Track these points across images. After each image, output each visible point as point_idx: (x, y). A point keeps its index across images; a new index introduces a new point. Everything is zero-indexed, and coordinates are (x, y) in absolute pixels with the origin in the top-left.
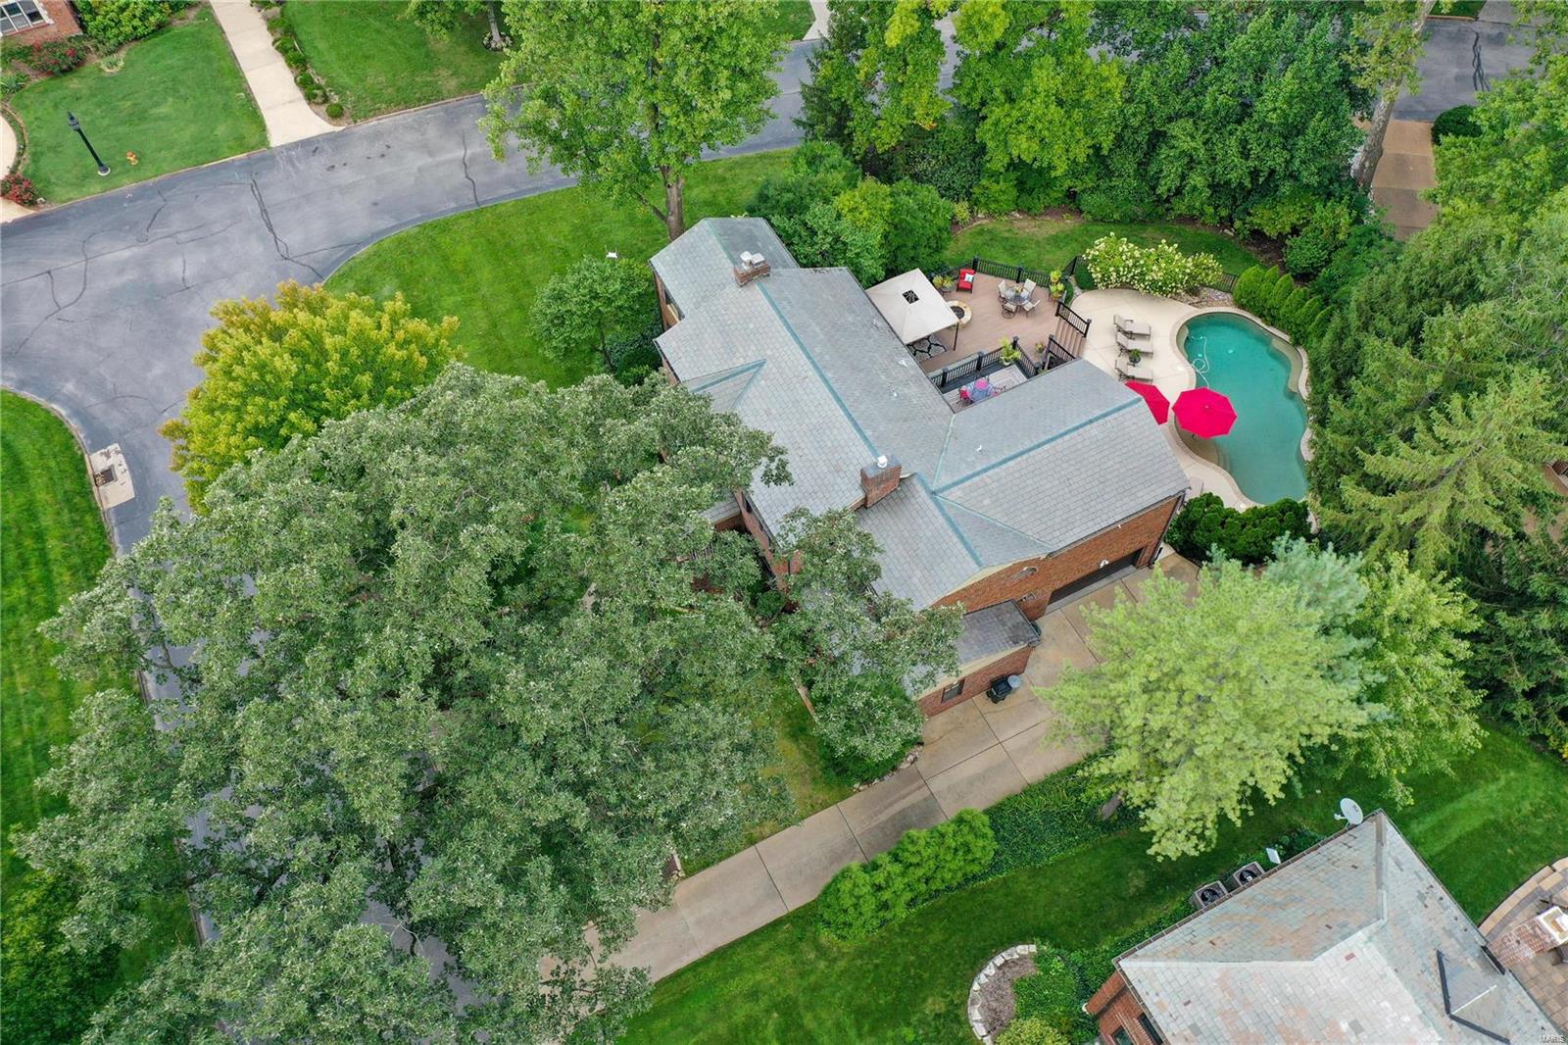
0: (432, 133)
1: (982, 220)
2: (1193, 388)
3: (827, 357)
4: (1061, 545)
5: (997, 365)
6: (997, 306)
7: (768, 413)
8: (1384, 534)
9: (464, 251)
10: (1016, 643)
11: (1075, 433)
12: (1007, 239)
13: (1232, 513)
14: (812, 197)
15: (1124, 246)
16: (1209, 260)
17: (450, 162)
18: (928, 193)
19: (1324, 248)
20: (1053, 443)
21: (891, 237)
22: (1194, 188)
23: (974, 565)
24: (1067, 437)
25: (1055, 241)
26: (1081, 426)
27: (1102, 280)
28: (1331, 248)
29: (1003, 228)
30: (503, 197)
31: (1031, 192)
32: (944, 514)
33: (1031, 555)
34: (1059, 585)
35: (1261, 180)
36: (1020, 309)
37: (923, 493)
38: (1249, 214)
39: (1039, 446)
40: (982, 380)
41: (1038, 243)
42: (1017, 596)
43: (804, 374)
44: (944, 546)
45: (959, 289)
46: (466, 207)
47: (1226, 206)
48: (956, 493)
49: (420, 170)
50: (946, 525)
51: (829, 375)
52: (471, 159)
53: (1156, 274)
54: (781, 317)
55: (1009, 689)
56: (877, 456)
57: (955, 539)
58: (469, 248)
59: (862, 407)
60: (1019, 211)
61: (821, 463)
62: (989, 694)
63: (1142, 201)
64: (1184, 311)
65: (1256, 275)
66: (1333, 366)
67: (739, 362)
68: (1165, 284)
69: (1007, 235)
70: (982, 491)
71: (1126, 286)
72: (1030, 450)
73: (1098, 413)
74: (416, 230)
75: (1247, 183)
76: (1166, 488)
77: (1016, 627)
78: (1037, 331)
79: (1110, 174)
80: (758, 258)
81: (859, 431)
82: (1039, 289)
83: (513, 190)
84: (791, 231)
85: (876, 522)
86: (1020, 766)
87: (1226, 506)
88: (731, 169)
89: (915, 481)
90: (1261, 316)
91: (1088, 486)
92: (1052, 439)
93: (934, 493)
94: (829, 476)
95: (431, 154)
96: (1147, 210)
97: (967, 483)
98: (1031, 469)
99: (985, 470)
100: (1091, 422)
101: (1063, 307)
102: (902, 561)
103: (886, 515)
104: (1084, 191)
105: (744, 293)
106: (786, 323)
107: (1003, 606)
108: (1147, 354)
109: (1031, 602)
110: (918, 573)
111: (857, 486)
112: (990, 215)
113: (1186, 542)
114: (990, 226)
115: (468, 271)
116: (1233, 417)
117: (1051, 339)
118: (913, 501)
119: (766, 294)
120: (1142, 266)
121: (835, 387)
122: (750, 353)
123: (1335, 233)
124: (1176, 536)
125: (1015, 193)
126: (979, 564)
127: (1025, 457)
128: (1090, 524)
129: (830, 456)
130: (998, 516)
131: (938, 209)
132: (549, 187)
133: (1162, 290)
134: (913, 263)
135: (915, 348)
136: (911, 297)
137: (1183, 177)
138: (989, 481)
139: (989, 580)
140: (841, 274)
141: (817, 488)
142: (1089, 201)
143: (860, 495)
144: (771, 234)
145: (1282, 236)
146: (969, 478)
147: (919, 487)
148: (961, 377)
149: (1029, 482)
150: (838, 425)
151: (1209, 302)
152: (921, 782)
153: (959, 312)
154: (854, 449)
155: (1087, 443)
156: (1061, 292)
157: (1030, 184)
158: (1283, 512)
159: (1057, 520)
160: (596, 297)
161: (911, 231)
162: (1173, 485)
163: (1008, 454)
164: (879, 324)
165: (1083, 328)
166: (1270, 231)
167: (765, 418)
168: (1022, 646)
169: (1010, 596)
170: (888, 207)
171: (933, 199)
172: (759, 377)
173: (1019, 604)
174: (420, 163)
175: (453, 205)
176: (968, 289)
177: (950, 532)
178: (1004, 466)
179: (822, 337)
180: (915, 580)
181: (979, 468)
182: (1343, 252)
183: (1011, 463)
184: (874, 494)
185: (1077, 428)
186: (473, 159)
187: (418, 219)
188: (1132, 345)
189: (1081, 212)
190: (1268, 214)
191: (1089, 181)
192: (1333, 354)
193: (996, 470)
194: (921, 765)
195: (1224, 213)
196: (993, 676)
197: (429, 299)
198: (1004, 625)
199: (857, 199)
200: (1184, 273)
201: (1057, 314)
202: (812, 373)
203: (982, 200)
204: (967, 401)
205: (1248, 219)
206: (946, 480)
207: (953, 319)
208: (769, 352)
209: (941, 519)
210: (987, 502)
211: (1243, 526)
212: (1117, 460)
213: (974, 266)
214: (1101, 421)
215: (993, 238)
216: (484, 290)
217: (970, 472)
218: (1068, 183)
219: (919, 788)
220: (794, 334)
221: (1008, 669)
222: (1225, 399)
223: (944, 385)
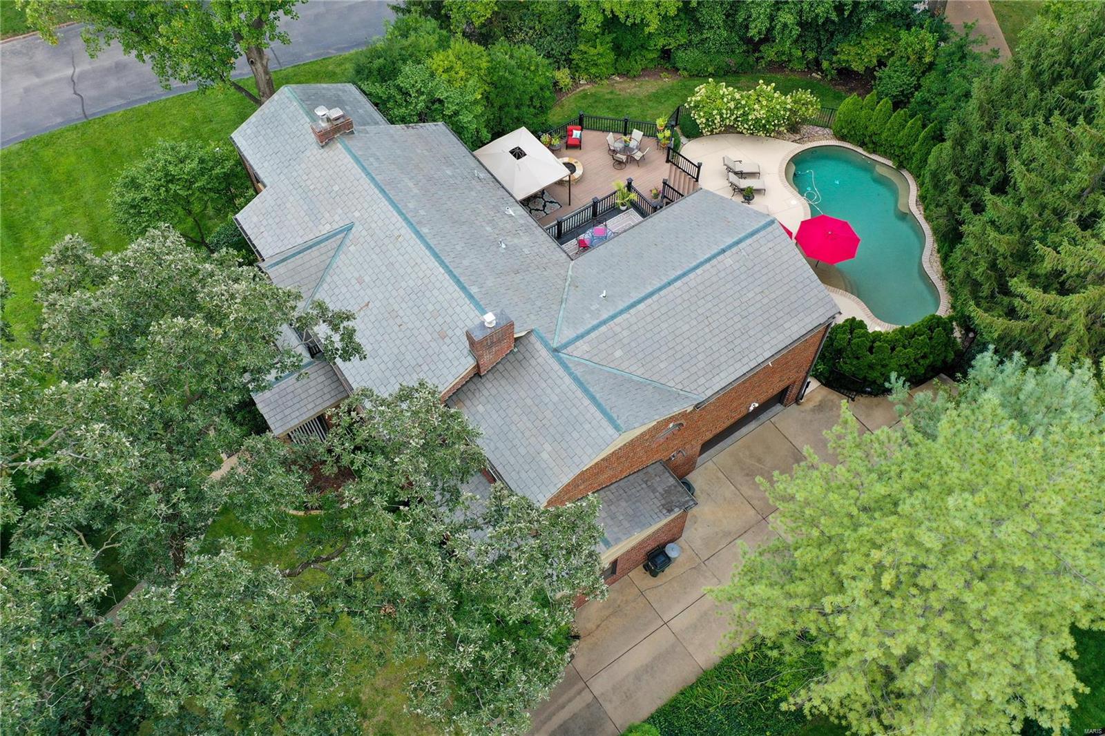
0: (40, 56)
1: (585, 86)
2: (809, 217)
3: (422, 212)
4: (709, 393)
5: (614, 210)
6: (608, 160)
7: (360, 281)
8: (1072, 338)
9: (68, 162)
10: (670, 511)
11: (708, 266)
12: (610, 100)
13: (877, 336)
14: (404, 61)
15: (723, 90)
16: (807, 96)
17: (58, 80)
18: (526, 51)
19: (912, 74)
20: (685, 279)
21: (492, 96)
22: (785, 25)
23: (611, 431)
24: (699, 271)
25: (656, 97)
26: (714, 256)
27: (707, 125)
28: (919, 74)
29: (606, 91)
30: (112, 109)
31: (627, 55)
32: (570, 374)
33: (676, 410)
34: (709, 436)
35: (846, 13)
36: (631, 160)
37: (544, 353)
38: (835, 53)
39: (669, 284)
40: (601, 227)
41: (640, 101)
42: (663, 456)
43: (396, 233)
44: (575, 412)
45: (569, 147)
46: (74, 120)
47: (812, 49)
48: (582, 347)
49: (27, 90)
50: (574, 387)
51: (425, 230)
52: (79, 77)
53: (760, 113)
54: (368, 174)
55: (668, 560)
56: (484, 312)
57: (587, 402)
58: (73, 159)
59: (466, 262)
60: (619, 75)
61: (423, 331)
62: (646, 567)
63: (733, 52)
64: (789, 148)
65: (854, 104)
66: (957, 173)
67: (326, 229)
68: (768, 122)
69: (609, 96)
70: (610, 342)
71: (730, 130)
72: (660, 289)
73: (729, 241)
74: (18, 146)
75: (834, 16)
76: (815, 316)
77: (668, 492)
78: (649, 178)
79: (700, 26)
80: (336, 113)
81: (463, 288)
82: (646, 139)
83: (122, 102)
84: (385, 97)
85: (494, 391)
86: (691, 649)
87: (870, 331)
88: (340, 64)
89: (533, 338)
90: (862, 144)
91: (730, 323)
92: (684, 275)
93: (556, 350)
94: (433, 344)
95: (38, 75)
96: (740, 60)
97: (593, 335)
98: (663, 310)
99: (613, 317)
100: (723, 251)
101: (672, 153)
102: (527, 434)
103: (503, 382)
104: (677, 49)
105: (325, 153)
106: (373, 179)
107: (649, 469)
108: (759, 191)
109: (679, 459)
110: (548, 447)
111: (466, 352)
112: (592, 80)
113: (831, 372)
114: (593, 91)
115: (71, 179)
116: (857, 240)
117: (665, 183)
118: (533, 362)
119: (350, 152)
120: (744, 107)
121: (432, 243)
122: (337, 218)
123: (920, 58)
124: (821, 367)
125: (612, 56)
126: (617, 428)
127: (655, 297)
128: (738, 365)
129: (433, 322)
130: (632, 369)
131: (537, 66)
132: (160, 95)
133: (764, 129)
134: (517, 123)
135: (527, 202)
136: (518, 153)
137: (772, 18)
138: (618, 329)
139: (632, 444)
140: (437, 131)
141: (420, 361)
142: (682, 57)
143: (468, 363)
144: (363, 99)
145: (870, 71)
146: (594, 328)
147: (539, 345)
148: (578, 227)
149: (664, 326)
150: (438, 285)
151: (810, 138)
152: (581, 684)
153: (571, 167)
154: (458, 309)
155: (723, 274)
156: (669, 139)
157: (625, 46)
158: (931, 329)
159: (701, 365)
160: (171, 179)
161: (512, 88)
162: (821, 311)
163: (636, 296)
164: (482, 176)
165: (694, 172)
166: (857, 67)
167: (357, 287)
168: (677, 512)
169: (657, 457)
170: (484, 65)
171: (531, 57)
172: (347, 241)
173: (667, 464)
174: (26, 83)
175: (59, 120)
176: (577, 145)
177: (579, 393)
178: (632, 311)
179: (416, 191)
180: (545, 455)
181: (605, 316)
182: (933, 75)
183: (641, 306)
184: (487, 359)
185: (709, 260)
186: (83, 76)
187: (22, 136)
188: (744, 183)
189: (678, 70)
190: (854, 50)
191: (682, 38)
192: (955, 163)
193: (625, 316)
194: (580, 664)
195: (811, 56)
196: (649, 548)
197: (27, 211)
198: (654, 491)
199: (452, 58)
200: (785, 109)
201: (668, 161)
202: (406, 231)
203: (582, 65)
204: (584, 247)
205: (835, 59)
206: (568, 334)
207: (564, 173)
208: (357, 214)
209: (568, 380)
210: (618, 353)
211: (893, 349)
212: (758, 290)
213: (581, 122)
214: (734, 250)
215: (597, 99)
216: (87, 197)
217: (595, 322)
218: (661, 42)
219: (580, 692)
220: (383, 191)
221: (665, 538)
222: (845, 224)
223: (560, 237)
